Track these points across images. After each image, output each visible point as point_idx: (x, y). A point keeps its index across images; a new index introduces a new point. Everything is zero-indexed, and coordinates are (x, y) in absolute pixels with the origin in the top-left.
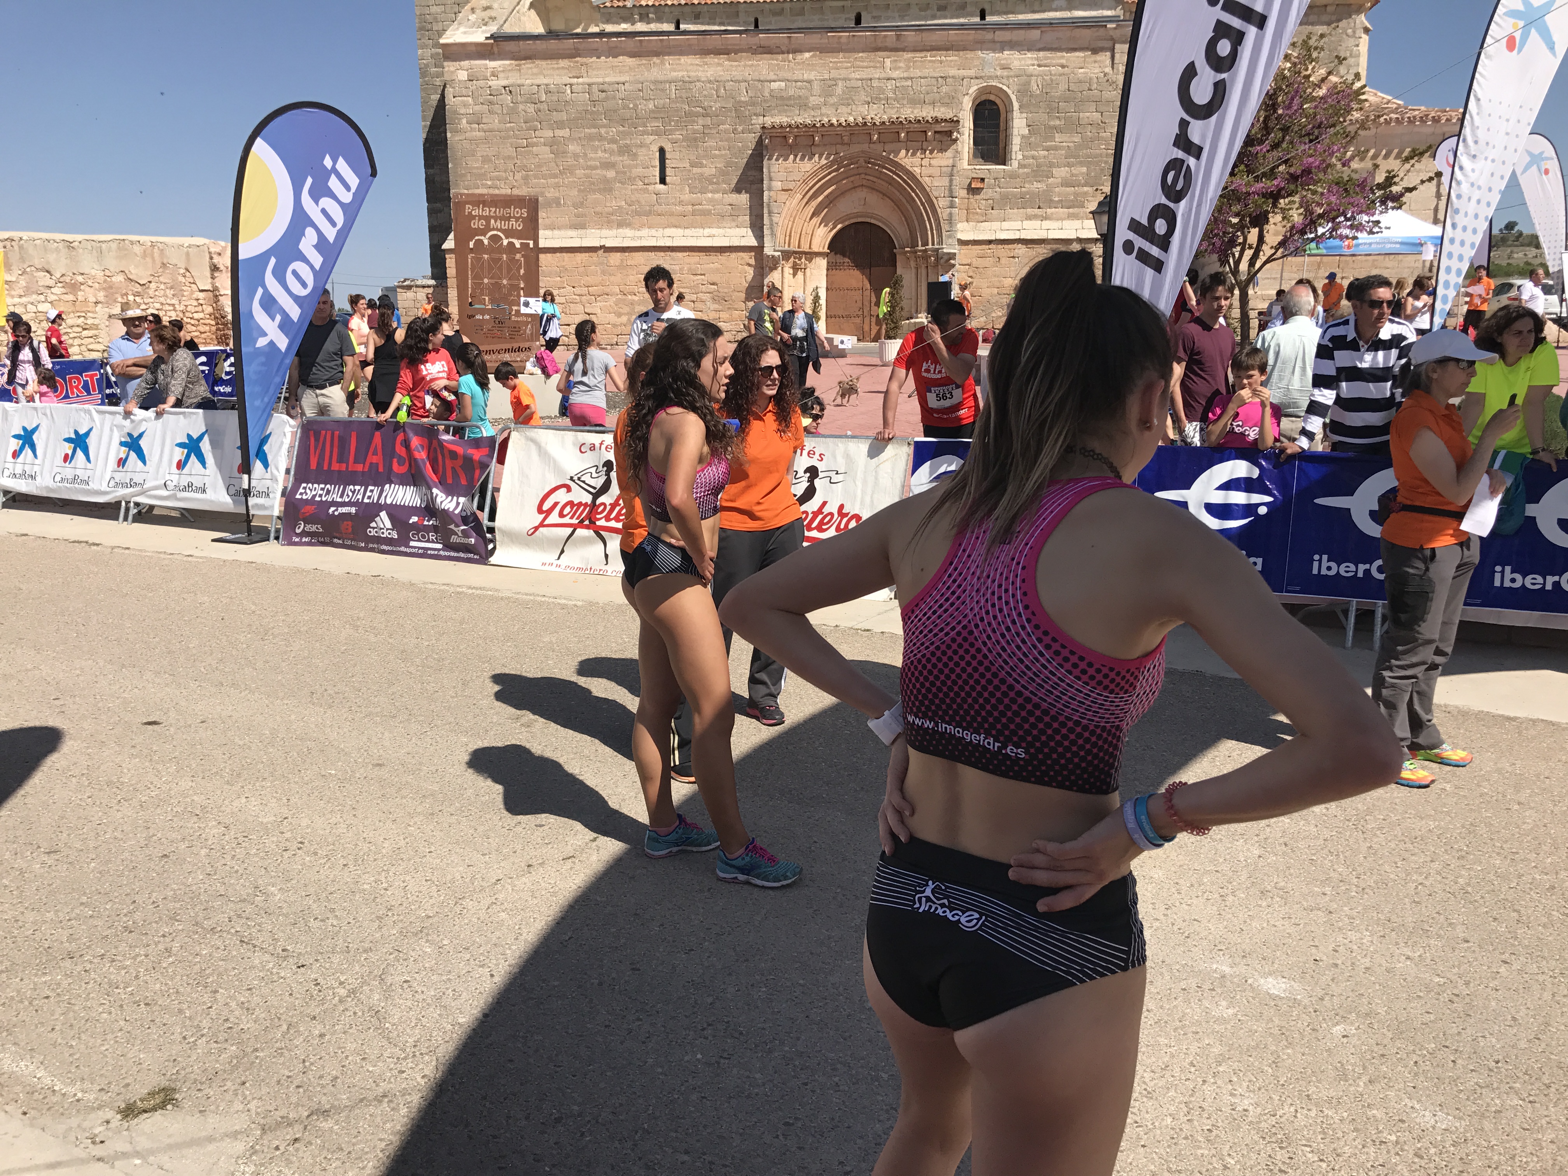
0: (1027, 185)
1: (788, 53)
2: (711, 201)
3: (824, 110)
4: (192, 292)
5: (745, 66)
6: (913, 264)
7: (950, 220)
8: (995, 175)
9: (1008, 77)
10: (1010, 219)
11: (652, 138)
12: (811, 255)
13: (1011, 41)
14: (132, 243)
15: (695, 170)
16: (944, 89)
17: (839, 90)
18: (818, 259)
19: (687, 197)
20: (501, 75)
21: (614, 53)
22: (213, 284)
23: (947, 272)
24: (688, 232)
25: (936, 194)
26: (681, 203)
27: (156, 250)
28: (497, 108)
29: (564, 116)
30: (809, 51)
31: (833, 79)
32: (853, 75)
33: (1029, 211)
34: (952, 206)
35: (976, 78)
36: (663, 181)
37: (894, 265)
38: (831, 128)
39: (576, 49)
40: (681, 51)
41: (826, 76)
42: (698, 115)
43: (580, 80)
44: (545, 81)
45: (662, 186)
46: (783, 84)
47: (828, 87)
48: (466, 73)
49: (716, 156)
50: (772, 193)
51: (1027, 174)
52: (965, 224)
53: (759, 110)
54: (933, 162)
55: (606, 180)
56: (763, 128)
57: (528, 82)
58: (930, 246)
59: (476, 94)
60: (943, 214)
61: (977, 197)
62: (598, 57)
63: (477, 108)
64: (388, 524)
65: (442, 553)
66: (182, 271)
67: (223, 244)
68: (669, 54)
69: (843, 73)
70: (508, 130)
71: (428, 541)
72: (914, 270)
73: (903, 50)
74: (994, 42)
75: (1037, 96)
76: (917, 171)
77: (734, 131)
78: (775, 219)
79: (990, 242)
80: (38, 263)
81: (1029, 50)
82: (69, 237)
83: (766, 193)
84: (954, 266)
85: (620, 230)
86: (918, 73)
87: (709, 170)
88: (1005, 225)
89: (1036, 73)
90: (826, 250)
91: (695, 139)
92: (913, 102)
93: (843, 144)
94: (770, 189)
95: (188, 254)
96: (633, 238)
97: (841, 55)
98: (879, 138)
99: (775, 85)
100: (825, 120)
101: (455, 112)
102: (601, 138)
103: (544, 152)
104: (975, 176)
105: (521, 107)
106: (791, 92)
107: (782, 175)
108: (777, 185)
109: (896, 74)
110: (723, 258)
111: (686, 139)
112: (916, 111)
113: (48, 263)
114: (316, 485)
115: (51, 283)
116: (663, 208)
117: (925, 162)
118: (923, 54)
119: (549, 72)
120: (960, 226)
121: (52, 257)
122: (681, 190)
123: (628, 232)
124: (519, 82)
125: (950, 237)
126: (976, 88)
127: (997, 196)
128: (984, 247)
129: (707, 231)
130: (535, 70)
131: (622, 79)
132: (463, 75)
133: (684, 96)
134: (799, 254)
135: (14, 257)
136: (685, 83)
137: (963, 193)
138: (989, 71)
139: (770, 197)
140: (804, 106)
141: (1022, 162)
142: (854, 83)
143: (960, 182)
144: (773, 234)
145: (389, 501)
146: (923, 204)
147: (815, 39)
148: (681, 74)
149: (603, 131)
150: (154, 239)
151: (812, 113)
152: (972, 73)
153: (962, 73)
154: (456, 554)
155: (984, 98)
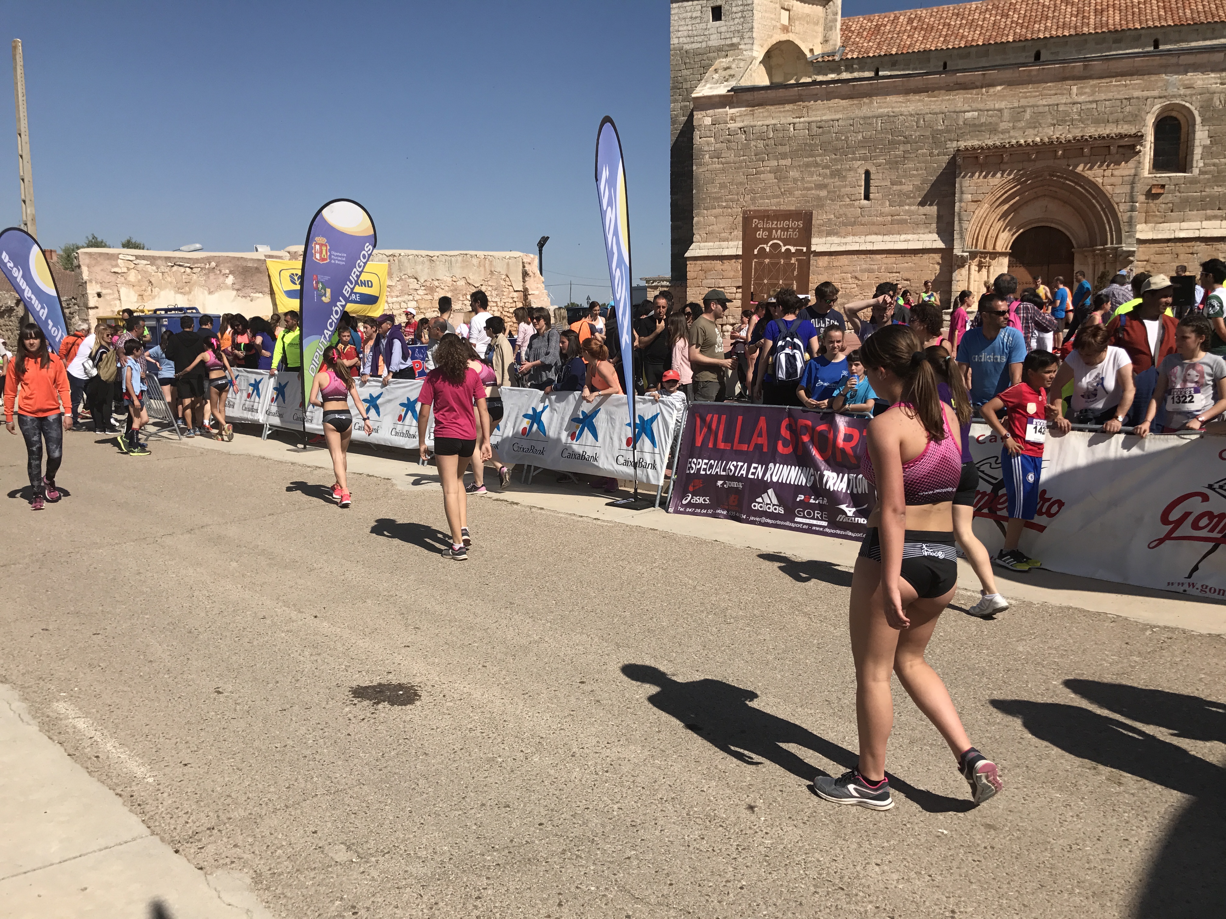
0: (1207, 190)
1: (982, 87)
2: (907, 212)
3: (1012, 133)
4: (509, 292)
5: (942, 101)
6: (1090, 261)
7: (1131, 223)
8: (1176, 182)
9: (1191, 95)
10: (1189, 220)
11: (859, 163)
12: (994, 255)
13: (1194, 64)
14: (472, 256)
15: (895, 187)
16: (1128, 109)
17: (1027, 116)
18: (1000, 258)
19: (887, 209)
20: (738, 119)
21: (829, 96)
22: (524, 286)
23: (1125, 267)
24: (886, 238)
25: (1117, 200)
26: (881, 214)
27: (487, 261)
28: (733, 145)
29: (787, 149)
30: (1000, 85)
31: (1022, 107)
32: (1041, 102)
33: (1209, 212)
34: (1133, 209)
35: (1160, 97)
36: (867, 197)
37: (1072, 263)
38: (1020, 148)
39: (800, 95)
40: (886, 92)
41: (1016, 105)
42: (899, 143)
43: (802, 119)
44: (773, 122)
45: (866, 202)
46: (976, 113)
47: (1017, 113)
48: (710, 119)
49: (914, 175)
50: (963, 204)
51: (1209, 179)
52: (1144, 225)
53: (953, 136)
54: (1116, 173)
55: (819, 198)
56: (958, 150)
57: (760, 123)
58: (1109, 245)
59: (717, 135)
60: (1123, 217)
61: (1156, 201)
62: (815, 101)
63: (718, 146)
64: (775, 501)
65: (827, 530)
66: (504, 277)
67: (532, 256)
68: (877, 95)
69: (1032, 101)
70: (741, 162)
71: (813, 518)
72: (1091, 267)
73: (1091, 77)
74: (1178, 65)
75: (1219, 110)
76: (1100, 180)
77: (931, 155)
78: (965, 225)
79: (1168, 240)
80: (410, 272)
81: (1213, 71)
82: (431, 253)
83: (957, 205)
84: (1132, 262)
85: (829, 238)
86: (1103, 96)
87: (908, 187)
88: (1184, 225)
89: (1218, 90)
90: (1008, 250)
91: (897, 162)
92: (1097, 122)
93: (1030, 160)
94: (961, 201)
95: (508, 264)
96: (839, 244)
97: (1030, 86)
98: (1063, 154)
99: (968, 115)
100: (1014, 142)
101: (700, 150)
102: (817, 165)
103: (770, 178)
104: (1155, 183)
105: (753, 143)
106: (983, 120)
107: (973, 189)
108: (968, 197)
109: (1082, 98)
110: (916, 259)
111: (888, 162)
112: (1099, 130)
113: (417, 272)
114: (700, 460)
115: (417, 287)
116: (866, 219)
117: (1108, 173)
118: (1108, 80)
119: (777, 115)
120: (1139, 227)
121: (419, 268)
122: (882, 205)
123: (835, 239)
124: (752, 123)
125: (1130, 237)
126: (1159, 106)
127: (1177, 200)
128: (1162, 245)
129: (903, 237)
130: (766, 114)
131: (837, 117)
132: (708, 121)
133: (888, 127)
134: (984, 254)
135: (395, 268)
136: (890, 118)
137: (1142, 198)
138: (1172, 91)
139: (961, 207)
140: (993, 130)
141: (1203, 169)
142: (1041, 109)
143: (1141, 188)
144: (962, 238)
145: (775, 479)
146: (1103, 209)
147: (1007, 74)
148: (886, 110)
149: (818, 159)
150: (486, 253)
151: (1002, 136)
152: (1156, 93)
153: (1146, 93)
154: (842, 533)
155: (1165, 115)
